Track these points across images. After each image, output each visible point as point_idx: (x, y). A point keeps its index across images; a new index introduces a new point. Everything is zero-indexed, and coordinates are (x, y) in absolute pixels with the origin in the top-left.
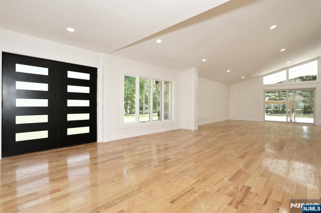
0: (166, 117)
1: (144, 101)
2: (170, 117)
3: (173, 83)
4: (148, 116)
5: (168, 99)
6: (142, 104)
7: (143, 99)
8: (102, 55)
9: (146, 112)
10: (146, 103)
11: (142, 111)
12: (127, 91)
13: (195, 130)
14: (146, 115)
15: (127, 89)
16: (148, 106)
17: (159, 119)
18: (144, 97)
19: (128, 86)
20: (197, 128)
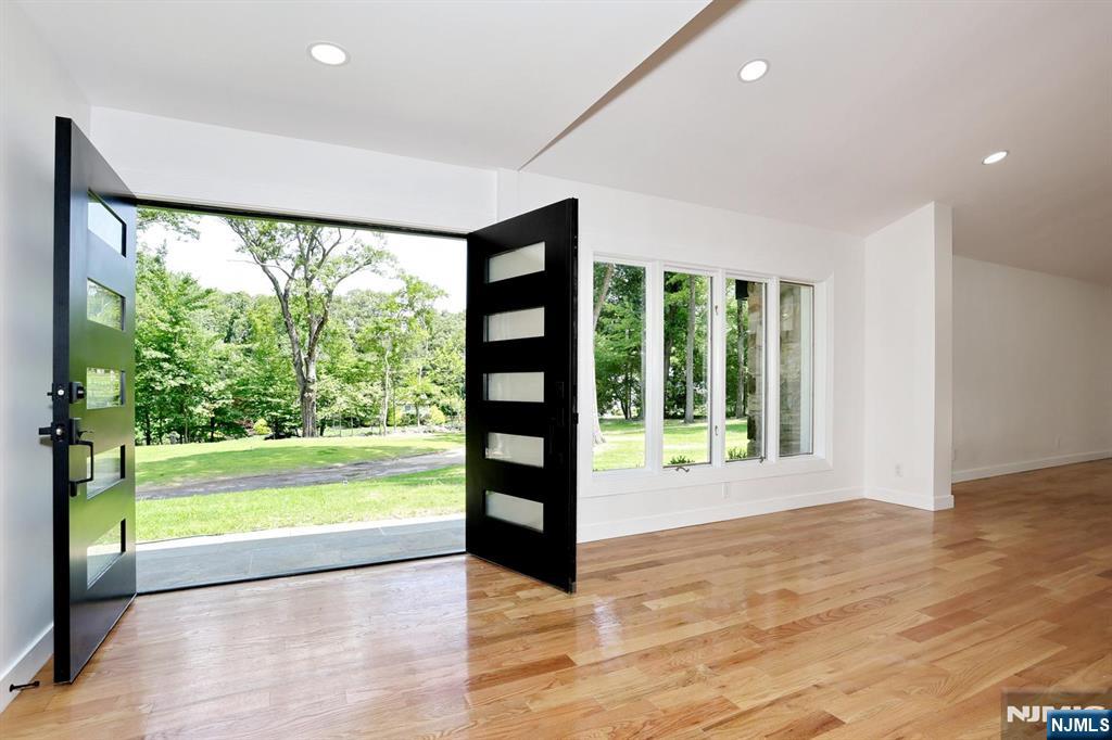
0: (788, 445)
1: (689, 373)
2: (804, 446)
3: (822, 290)
4: (705, 428)
5: (798, 363)
6: (685, 383)
7: (685, 364)
8: (493, 175)
9: (697, 413)
10: (698, 379)
11: (685, 408)
12: (627, 337)
13: (937, 513)
14: (699, 424)
15: (627, 331)
16: (704, 390)
17: (754, 451)
18: (690, 357)
19: (632, 319)
20: (949, 502)
